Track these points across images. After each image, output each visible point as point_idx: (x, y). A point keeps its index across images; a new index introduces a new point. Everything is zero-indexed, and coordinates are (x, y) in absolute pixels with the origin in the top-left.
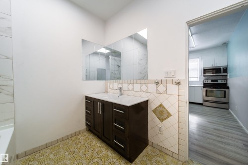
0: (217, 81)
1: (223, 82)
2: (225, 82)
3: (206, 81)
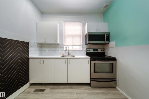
0: (98, 50)
3: (89, 50)
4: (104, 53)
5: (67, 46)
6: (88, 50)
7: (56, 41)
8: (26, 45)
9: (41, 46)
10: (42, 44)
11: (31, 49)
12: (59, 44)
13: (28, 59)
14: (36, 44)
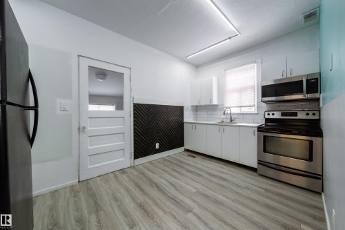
0: (296, 114)
1: (311, 117)
2: (316, 117)
3: (271, 113)
4: (318, 121)
5: (227, 108)
6: (269, 114)
7: (211, 101)
8: (181, 109)
9: (196, 109)
10: (197, 106)
11: (185, 113)
12: (217, 105)
13: (183, 123)
14: (190, 108)
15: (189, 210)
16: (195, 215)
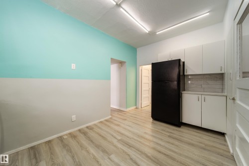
15: (119, 140)
16: (116, 139)
